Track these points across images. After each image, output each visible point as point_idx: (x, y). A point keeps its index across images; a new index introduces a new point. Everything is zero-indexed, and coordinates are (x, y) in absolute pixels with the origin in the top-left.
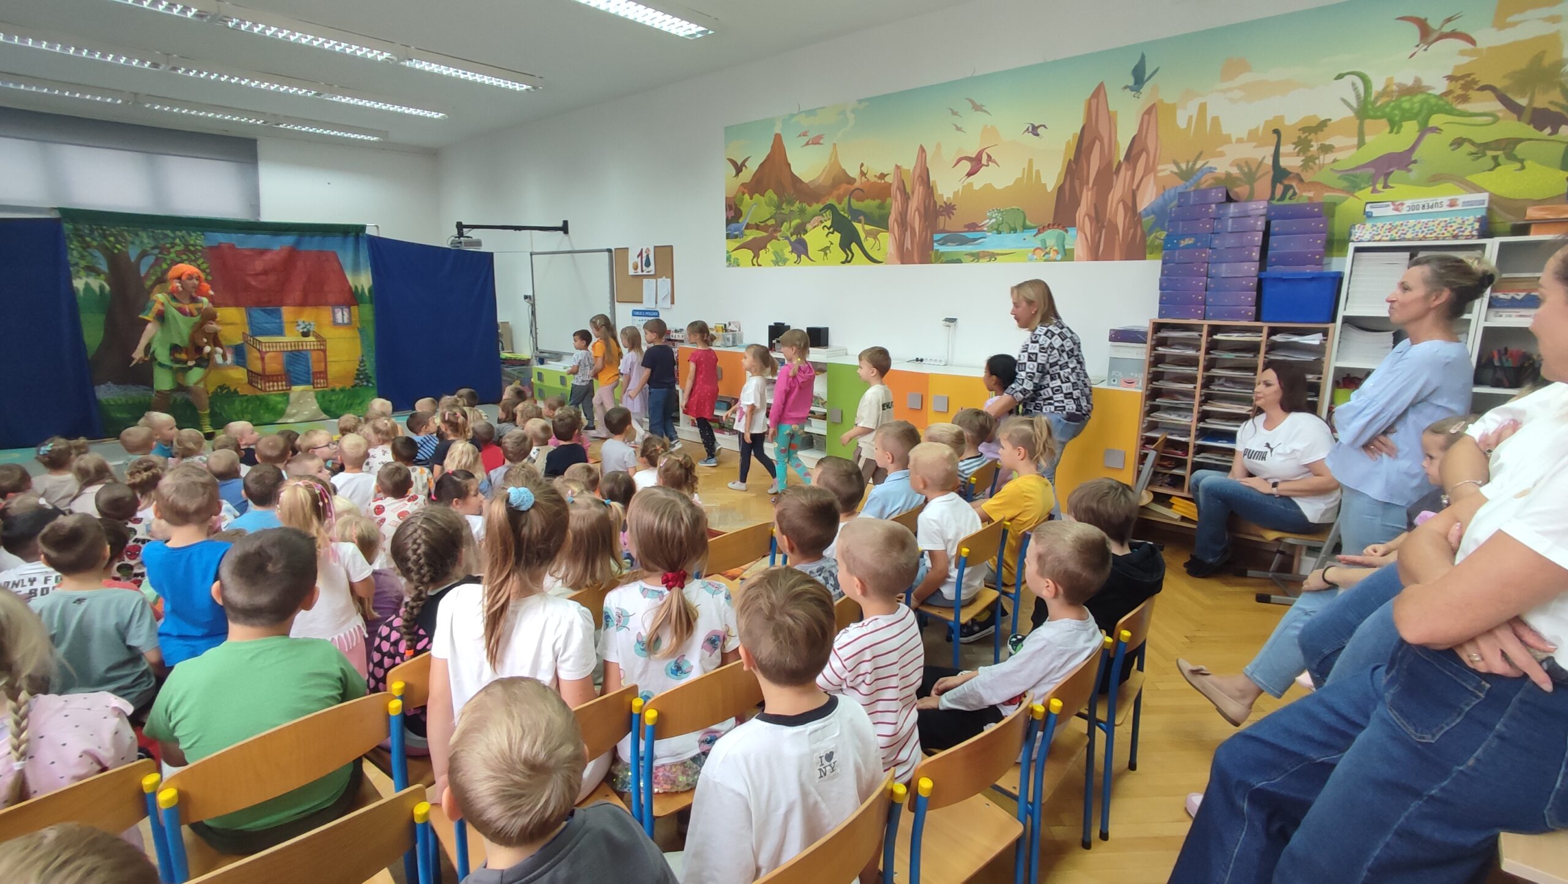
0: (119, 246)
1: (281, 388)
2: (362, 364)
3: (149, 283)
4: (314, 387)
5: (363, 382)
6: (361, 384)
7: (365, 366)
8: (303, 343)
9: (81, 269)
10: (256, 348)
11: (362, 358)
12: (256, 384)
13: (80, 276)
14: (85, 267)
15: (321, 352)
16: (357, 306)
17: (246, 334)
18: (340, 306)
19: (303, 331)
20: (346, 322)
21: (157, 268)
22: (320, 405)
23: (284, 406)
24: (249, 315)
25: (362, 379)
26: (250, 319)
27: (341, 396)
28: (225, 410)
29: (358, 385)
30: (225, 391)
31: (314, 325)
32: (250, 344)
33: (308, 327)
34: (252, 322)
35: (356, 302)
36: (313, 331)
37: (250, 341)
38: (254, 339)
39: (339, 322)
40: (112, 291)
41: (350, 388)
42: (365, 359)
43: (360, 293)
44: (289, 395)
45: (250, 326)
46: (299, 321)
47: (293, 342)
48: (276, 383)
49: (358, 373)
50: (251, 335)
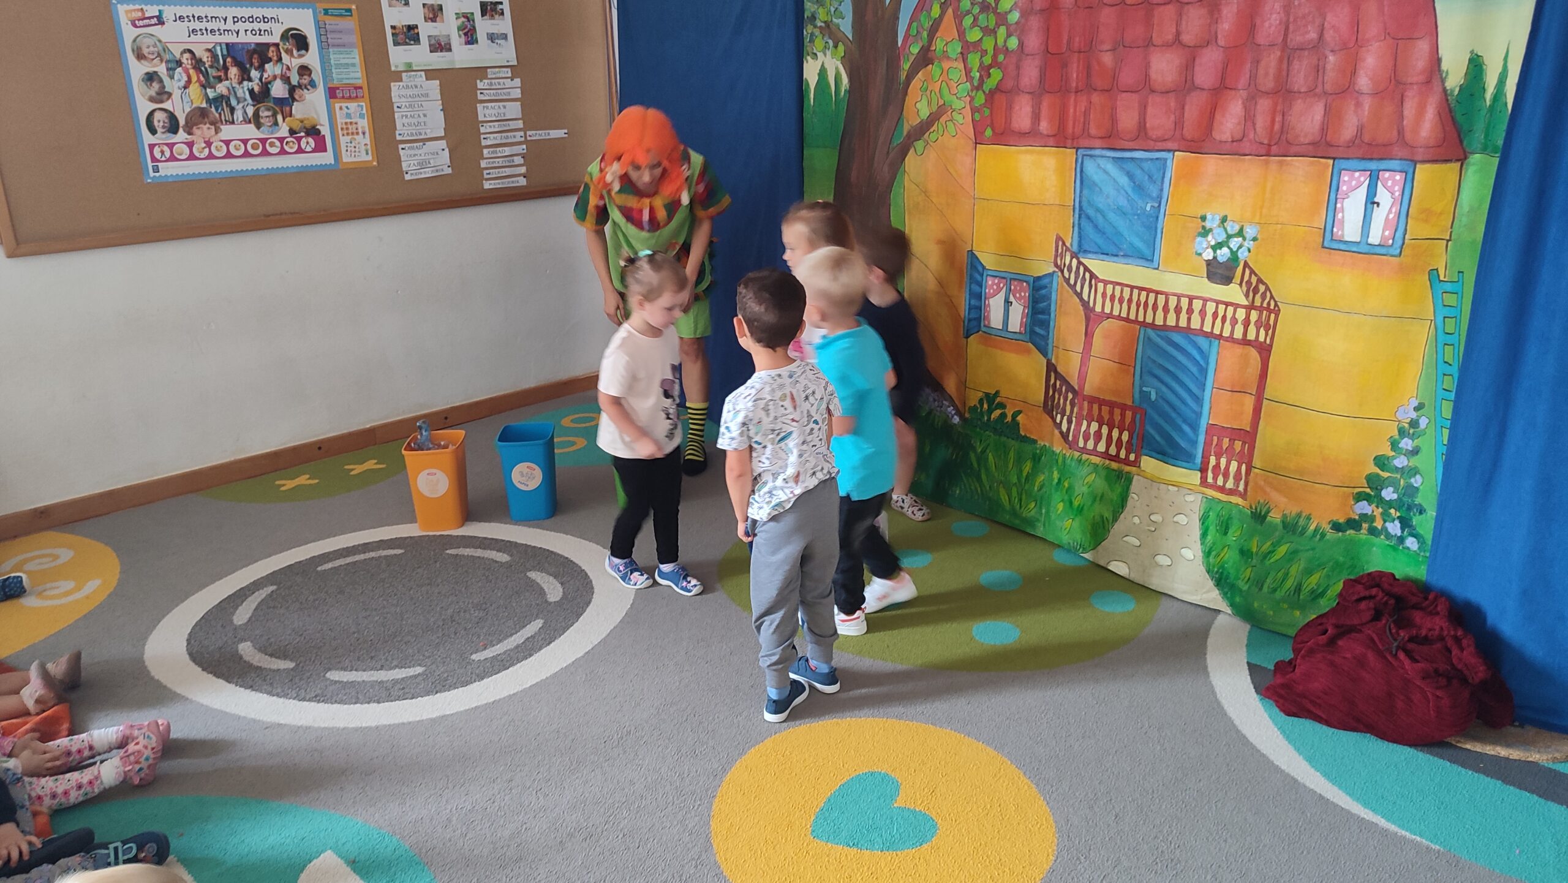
1: (1113, 451)
2: (1406, 444)
3: (906, 66)
4: (1204, 480)
5: (1386, 518)
6: (1378, 524)
7: (1415, 452)
8: (1204, 306)
9: (817, 32)
10: (1079, 295)
11: (1414, 415)
12: (1059, 416)
13: (815, 51)
14: (823, 24)
15: (1254, 353)
16: (1456, 166)
17: (1064, 243)
18: (1371, 159)
19: (1215, 258)
20: (1375, 238)
21: (923, 17)
22: (1207, 554)
23: (1107, 515)
24: (1082, 178)
25: (1390, 504)
26: (1081, 192)
27: (1283, 550)
28: (987, 469)
29: (1365, 526)
30: (996, 413)
31: (1255, 239)
32: (1067, 281)
33: (1234, 243)
34: (1085, 204)
35: (1461, 142)
36: (1246, 265)
37: (1070, 270)
38: (1080, 263)
39: (1347, 239)
40: (850, 92)
41: (1327, 527)
42: (1423, 422)
43: (1489, 96)
44: (1129, 480)
45: (1077, 216)
46: (1209, 217)
47: (1174, 295)
48: (1105, 430)
49: (1378, 475)
50: (1075, 248)
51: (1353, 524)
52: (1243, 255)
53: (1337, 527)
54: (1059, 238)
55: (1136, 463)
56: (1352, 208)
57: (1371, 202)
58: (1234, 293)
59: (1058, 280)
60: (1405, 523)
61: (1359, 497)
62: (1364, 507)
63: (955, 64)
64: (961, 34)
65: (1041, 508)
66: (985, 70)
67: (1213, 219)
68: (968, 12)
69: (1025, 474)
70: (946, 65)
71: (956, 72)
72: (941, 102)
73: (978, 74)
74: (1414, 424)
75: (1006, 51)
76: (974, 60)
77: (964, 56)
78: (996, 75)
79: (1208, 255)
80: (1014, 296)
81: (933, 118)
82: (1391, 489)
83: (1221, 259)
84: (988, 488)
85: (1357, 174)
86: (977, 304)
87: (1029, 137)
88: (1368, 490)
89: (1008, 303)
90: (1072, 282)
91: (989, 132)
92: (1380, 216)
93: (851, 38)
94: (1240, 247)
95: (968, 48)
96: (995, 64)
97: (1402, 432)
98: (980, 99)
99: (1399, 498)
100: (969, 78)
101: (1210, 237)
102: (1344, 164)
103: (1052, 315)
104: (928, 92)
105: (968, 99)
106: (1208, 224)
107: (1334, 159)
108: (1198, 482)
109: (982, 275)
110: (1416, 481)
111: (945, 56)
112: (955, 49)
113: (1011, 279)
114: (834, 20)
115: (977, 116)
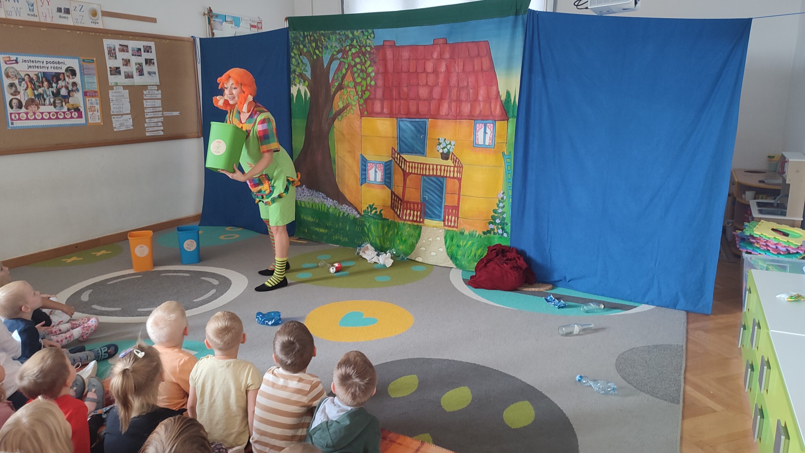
0: (317, 52)
1: (415, 219)
2: (501, 205)
3: (333, 90)
4: (444, 224)
5: (498, 228)
6: (496, 231)
7: (504, 207)
8: (441, 167)
9: (296, 76)
10: (401, 167)
11: (502, 196)
12: (396, 210)
13: (295, 83)
14: (299, 74)
15: (457, 181)
16: (507, 121)
17: (394, 150)
18: (484, 120)
19: (443, 152)
20: (487, 143)
21: (339, 73)
22: (447, 249)
23: (414, 241)
24: (399, 128)
25: (498, 224)
26: (399, 132)
27: (470, 242)
28: (371, 232)
29: (492, 232)
30: (373, 212)
31: (454, 145)
32: (397, 162)
33: (449, 147)
34: (401, 136)
35: (507, 115)
36: (452, 153)
37: (397, 159)
38: (400, 156)
39: (480, 144)
40: (311, 98)
41: (482, 233)
42: (505, 198)
43: (512, 102)
44: (421, 228)
45: (398, 140)
46: (440, 139)
47: (432, 164)
48: (412, 212)
49: (494, 216)
50: (398, 151)
51: (489, 232)
52: (451, 150)
53: (484, 233)
54: (393, 148)
55: (423, 222)
56: (480, 134)
57: (485, 133)
58: (449, 162)
59: (393, 162)
60: (503, 229)
61: (490, 223)
62: (492, 226)
63: (352, 90)
64: (354, 79)
65: (391, 243)
66: (363, 92)
67: (442, 140)
68: (356, 72)
69: (385, 232)
70: (349, 90)
71: (353, 92)
72: (347, 102)
73: (360, 93)
74: (502, 198)
75: (371, 86)
76: (359, 88)
77: (355, 87)
78: (367, 94)
79: (441, 151)
80: (378, 169)
81: (344, 108)
82: (498, 219)
83: (445, 152)
84: (372, 239)
85: (481, 124)
86: (365, 173)
87: (380, 114)
88: (492, 221)
89: (376, 171)
90: (398, 162)
91: (366, 113)
92: (488, 136)
93: (310, 79)
94: (450, 148)
95: (356, 84)
96: (367, 90)
97: (500, 202)
98: (362, 101)
99: (501, 222)
100: (357, 94)
101: (441, 145)
102: (477, 121)
103: (392, 175)
104: (342, 99)
105: (357, 101)
106: (440, 141)
107: (474, 120)
108: (443, 225)
109: (366, 162)
110: (505, 216)
111: (348, 87)
112: (352, 84)
113: (377, 163)
114: (304, 72)
115: (361, 108)
